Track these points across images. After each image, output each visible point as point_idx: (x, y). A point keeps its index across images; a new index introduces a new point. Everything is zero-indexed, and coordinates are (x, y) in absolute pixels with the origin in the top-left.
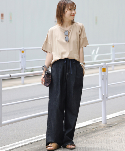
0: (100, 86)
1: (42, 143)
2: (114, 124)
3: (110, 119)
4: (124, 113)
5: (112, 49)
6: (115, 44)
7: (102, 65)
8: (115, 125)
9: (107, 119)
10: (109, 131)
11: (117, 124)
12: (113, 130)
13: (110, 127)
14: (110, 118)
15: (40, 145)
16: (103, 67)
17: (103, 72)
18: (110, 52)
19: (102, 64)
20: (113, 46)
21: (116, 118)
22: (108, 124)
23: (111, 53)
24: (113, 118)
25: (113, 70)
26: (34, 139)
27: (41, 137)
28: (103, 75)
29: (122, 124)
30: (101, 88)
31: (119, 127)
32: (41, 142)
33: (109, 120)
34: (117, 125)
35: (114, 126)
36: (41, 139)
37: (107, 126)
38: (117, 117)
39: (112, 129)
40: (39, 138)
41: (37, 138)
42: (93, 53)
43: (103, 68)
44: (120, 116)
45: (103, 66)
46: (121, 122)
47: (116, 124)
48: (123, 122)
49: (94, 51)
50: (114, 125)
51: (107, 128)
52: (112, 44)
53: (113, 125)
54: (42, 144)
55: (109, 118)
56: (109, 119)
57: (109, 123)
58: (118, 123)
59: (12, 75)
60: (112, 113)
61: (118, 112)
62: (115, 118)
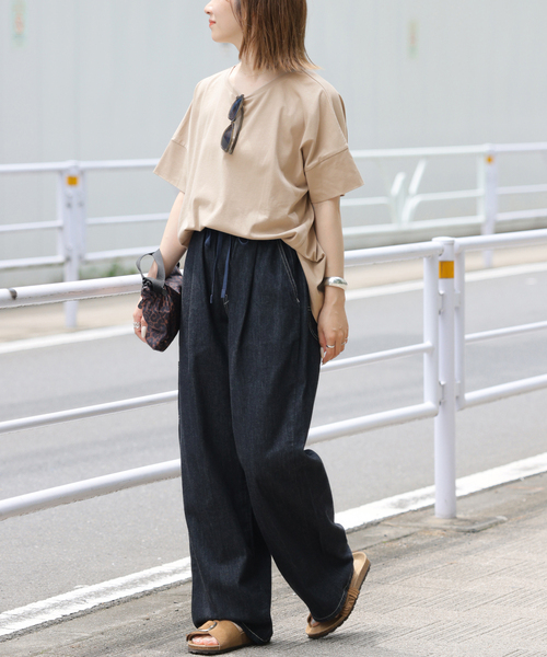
0: (427, 343)
1: (158, 606)
2: (489, 519)
3: (472, 494)
4: (536, 467)
5: (482, 169)
6: (499, 148)
7: (435, 249)
8: (496, 524)
9: (461, 498)
10: (467, 553)
11: (505, 519)
12: (487, 548)
13: (474, 531)
14: (473, 490)
15: (145, 616)
16: (440, 259)
17: (441, 282)
18: (474, 186)
19: (438, 242)
20: (490, 159)
21: (499, 490)
22: (461, 520)
23: (481, 191)
24: (484, 491)
25: (490, 267)
26: (122, 587)
27: (152, 578)
28: (441, 292)
29: (526, 519)
30: (432, 351)
31: (515, 534)
32: (153, 603)
33: (466, 501)
34: (502, 522)
35: (491, 530)
36: (150, 586)
37: (458, 531)
38: (503, 485)
39: (482, 540)
40: (143, 581)
41: (134, 584)
42: (396, 188)
43: (443, 263)
44: (518, 480)
45: (441, 251)
46: (521, 511)
47: (501, 518)
48: (532, 508)
49: (400, 178)
50: (491, 526)
51: (459, 536)
52: (485, 148)
53: (487, 524)
54: (158, 612)
55: (466, 493)
56: (465, 497)
57: (468, 517)
58: (509, 517)
59: (20, 291)
60: (482, 468)
61: (508, 463)
62: (493, 491)
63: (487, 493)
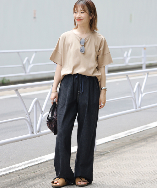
1: (14, 176)
2: (105, 152)
3: (101, 144)
4: (118, 137)
8: (107, 153)
9: (98, 145)
10: (99, 161)
11: (110, 151)
12: (105, 160)
13: (101, 155)
14: (101, 143)
15: (10, 179)
21: (108, 143)
22: (98, 152)
24: (104, 143)
26: (4, 171)
27: (12, 168)
29: (115, 151)
31: (112, 156)
32: (13, 175)
33: (99, 146)
34: (109, 152)
35: (106, 155)
36: (12, 171)
37: (97, 155)
38: (109, 142)
39: (103, 158)
40: (10, 169)
41: (7, 170)
44: (113, 140)
46: (114, 149)
47: (108, 151)
48: (117, 148)
50: (106, 153)
51: (97, 156)
53: (105, 153)
54: (14, 178)
55: (99, 144)
57: (100, 151)
58: (111, 151)
60: (104, 137)
61: (111, 135)
62: (107, 143)
63: (105, 144)
